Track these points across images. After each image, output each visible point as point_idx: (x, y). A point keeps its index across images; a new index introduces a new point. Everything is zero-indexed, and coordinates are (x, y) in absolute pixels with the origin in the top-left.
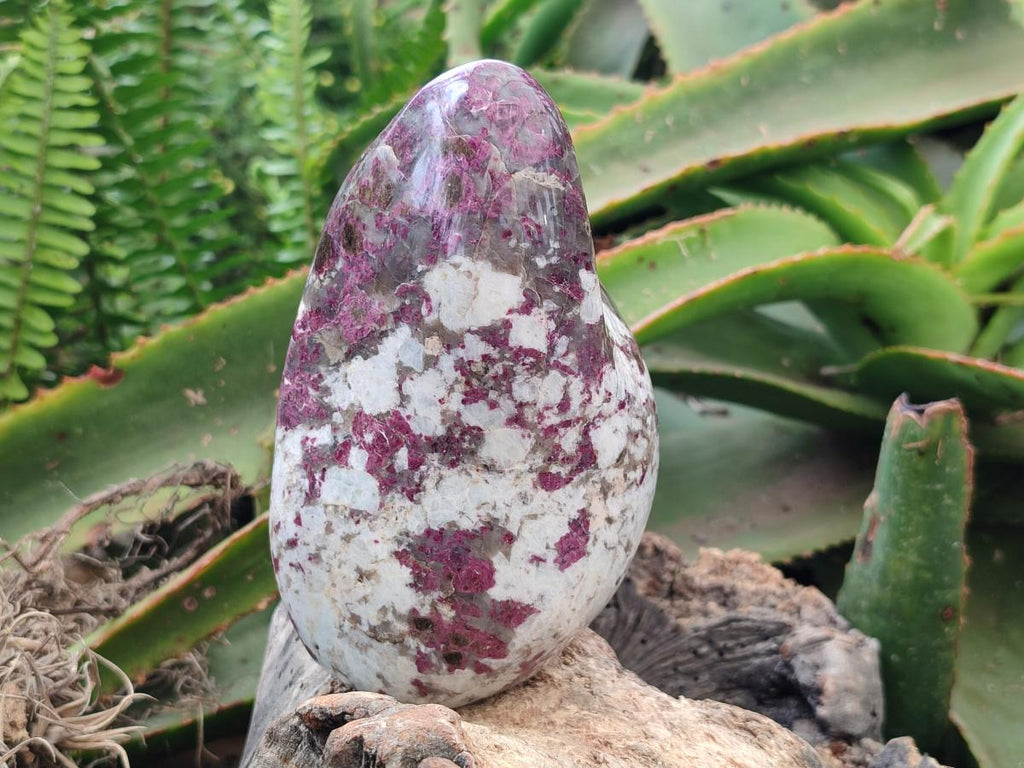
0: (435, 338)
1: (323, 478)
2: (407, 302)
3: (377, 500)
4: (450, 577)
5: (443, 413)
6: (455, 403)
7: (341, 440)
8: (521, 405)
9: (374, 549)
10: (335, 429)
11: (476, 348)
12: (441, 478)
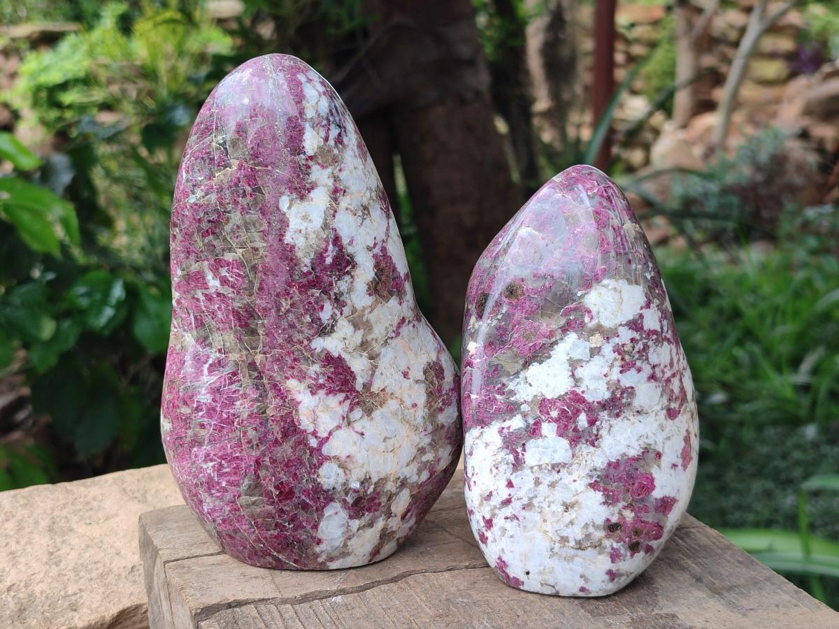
0: (598, 335)
1: (524, 450)
2: (572, 317)
3: (570, 453)
4: (628, 490)
5: (608, 383)
6: (615, 375)
7: (531, 421)
8: (654, 367)
9: (573, 487)
10: (525, 416)
11: (626, 335)
12: (611, 426)
